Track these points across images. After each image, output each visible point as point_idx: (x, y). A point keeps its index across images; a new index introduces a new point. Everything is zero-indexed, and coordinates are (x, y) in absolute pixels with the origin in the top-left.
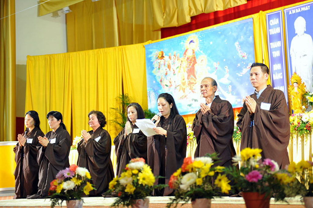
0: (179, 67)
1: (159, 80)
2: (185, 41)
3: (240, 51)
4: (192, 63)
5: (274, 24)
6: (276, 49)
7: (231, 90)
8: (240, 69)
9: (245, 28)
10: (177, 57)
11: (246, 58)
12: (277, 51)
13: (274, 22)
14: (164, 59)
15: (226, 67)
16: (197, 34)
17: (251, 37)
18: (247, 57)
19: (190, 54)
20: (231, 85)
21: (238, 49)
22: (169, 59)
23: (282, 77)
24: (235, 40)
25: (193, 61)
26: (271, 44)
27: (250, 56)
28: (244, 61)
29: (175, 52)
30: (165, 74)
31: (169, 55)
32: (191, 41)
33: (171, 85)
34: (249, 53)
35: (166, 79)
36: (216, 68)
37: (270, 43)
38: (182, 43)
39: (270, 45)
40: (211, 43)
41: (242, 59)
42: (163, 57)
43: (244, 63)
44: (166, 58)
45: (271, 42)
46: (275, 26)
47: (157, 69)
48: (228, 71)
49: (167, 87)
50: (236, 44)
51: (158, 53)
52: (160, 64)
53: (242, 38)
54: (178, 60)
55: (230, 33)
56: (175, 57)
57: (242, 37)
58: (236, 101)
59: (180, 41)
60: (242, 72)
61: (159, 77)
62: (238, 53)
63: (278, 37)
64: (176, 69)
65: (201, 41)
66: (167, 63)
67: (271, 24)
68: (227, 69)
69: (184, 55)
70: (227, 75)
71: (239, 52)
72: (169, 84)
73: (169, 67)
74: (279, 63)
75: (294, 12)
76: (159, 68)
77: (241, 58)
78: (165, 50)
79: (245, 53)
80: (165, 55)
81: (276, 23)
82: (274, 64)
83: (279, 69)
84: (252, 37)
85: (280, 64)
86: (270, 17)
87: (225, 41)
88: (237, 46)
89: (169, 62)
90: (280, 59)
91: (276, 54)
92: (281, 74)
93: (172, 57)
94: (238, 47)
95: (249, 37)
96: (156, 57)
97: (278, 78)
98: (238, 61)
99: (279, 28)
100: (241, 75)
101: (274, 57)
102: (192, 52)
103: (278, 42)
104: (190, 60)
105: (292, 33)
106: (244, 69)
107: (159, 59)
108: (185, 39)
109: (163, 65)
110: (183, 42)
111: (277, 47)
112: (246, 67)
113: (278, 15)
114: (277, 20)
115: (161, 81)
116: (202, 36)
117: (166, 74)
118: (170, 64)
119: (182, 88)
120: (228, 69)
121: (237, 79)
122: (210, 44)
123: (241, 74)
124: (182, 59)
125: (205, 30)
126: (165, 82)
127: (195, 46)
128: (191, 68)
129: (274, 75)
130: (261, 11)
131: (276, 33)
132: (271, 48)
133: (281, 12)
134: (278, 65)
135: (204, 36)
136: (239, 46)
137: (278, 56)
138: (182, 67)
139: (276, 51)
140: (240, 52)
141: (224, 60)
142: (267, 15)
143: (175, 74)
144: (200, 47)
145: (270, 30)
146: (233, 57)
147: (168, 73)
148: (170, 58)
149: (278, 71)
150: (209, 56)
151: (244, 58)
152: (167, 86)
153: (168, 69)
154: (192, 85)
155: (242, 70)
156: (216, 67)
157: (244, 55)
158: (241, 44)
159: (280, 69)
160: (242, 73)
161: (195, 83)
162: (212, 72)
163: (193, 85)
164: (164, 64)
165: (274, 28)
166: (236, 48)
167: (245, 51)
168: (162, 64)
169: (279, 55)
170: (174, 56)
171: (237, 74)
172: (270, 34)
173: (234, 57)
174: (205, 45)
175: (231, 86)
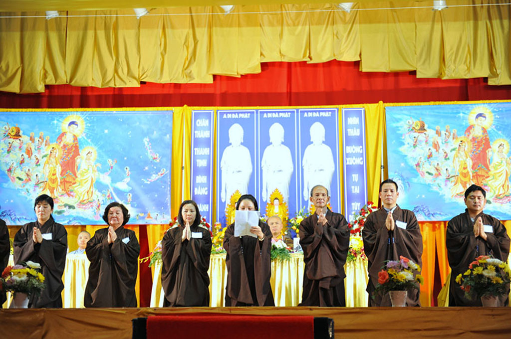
0: (48, 156)
1: (5, 169)
2: (60, 120)
3: (151, 150)
4: (72, 154)
5: (202, 125)
6: (202, 157)
7: (131, 200)
8: (148, 174)
9: (160, 121)
10: (45, 141)
11: (158, 161)
12: (204, 160)
13: (203, 122)
14: (20, 140)
15: (126, 169)
16: (83, 114)
17: (168, 136)
18: (160, 160)
19: (68, 140)
20: (132, 193)
21: (148, 148)
22: (31, 142)
23: (206, 193)
24: (145, 135)
25: (73, 151)
26: (196, 149)
27: (164, 160)
28: (155, 164)
29: (42, 133)
30: (20, 162)
31: (31, 135)
32: (73, 123)
33: (30, 180)
34: (163, 156)
35: (20, 170)
36: (112, 167)
37: (194, 148)
38: (55, 122)
39: (194, 151)
40: (106, 131)
41: (151, 162)
42: (17, 135)
43: (155, 168)
44: (25, 138)
45: (196, 147)
46: (203, 128)
47: (5, 152)
48: (130, 173)
49: (21, 182)
50: (146, 140)
51: (9, 128)
52: (11, 145)
53: (155, 135)
54: (46, 145)
55: (138, 123)
56: (40, 140)
57: (155, 132)
58: (138, 215)
59: (53, 119)
60: (150, 178)
61: (7, 164)
62: (147, 153)
63: (207, 142)
64: (43, 158)
65: (88, 125)
66: (25, 147)
67: (198, 125)
68: (128, 171)
69: (59, 141)
70: (128, 180)
71: (149, 151)
72: (24, 177)
73: (29, 152)
74: (205, 175)
75: (229, 116)
76: (9, 151)
77: (151, 159)
78: (23, 127)
79: (158, 155)
80: (24, 134)
81: (205, 125)
82: (198, 175)
83: (203, 182)
84: (170, 136)
85: (206, 177)
86: (197, 116)
87: (129, 133)
88: (146, 143)
89: (29, 145)
90: (206, 171)
91: (202, 163)
92: (206, 188)
93: (37, 139)
94: (148, 144)
95: (165, 135)
96: (5, 133)
97: (201, 194)
98: (146, 162)
99: (209, 132)
100: (149, 183)
101: (198, 165)
102: (72, 139)
103: (206, 149)
104: (68, 149)
105: (225, 143)
106: (154, 175)
107: (10, 138)
108: (61, 117)
109: (18, 148)
110: (58, 120)
111: (203, 154)
112: (157, 173)
113: (208, 116)
114: (207, 121)
115: (9, 170)
116: (91, 119)
117: (22, 162)
118: (31, 148)
119: (50, 186)
120: (130, 170)
121: (142, 186)
122: (104, 132)
123: (148, 181)
124: (54, 145)
125: (96, 111)
126: (18, 173)
127: (80, 131)
128: (69, 160)
129: (196, 189)
130: (185, 106)
131: (203, 137)
132: (195, 154)
133: (213, 113)
134: (203, 177)
135: (95, 120)
136: (150, 144)
137: (204, 165)
138: (53, 156)
139: (202, 159)
140: (151, 152)
141: (125, 158)
142: (193, 112)
143: (39, 165)
144: (87, 134)
145: (196, 132)
146: (139, 157)
147: (26, 161)
148: (32, 139)
149: (202, 185)
150: (101, 148)
151: (154, 161)
152: (20, 179)
153: (26, 156)
154: (67, 185)
155: (151, 175)
156: (112, 165)
157: (156, 157)
158: (151, 141)
159: (206, 182)
160: (150, 180)
161: (73, 182)
162: (104, 172)
163: (70, 185)
164: (20, 147)
165: (202, 131)
166: (145, 145)
167: (158, 153)
168: (15, 147)
169: (206, 165)
170: (40, 138)
171: (143, 179)
172: (196, 137)
173: (141, 157)
174: (96, 132)
175: (131, 195)
